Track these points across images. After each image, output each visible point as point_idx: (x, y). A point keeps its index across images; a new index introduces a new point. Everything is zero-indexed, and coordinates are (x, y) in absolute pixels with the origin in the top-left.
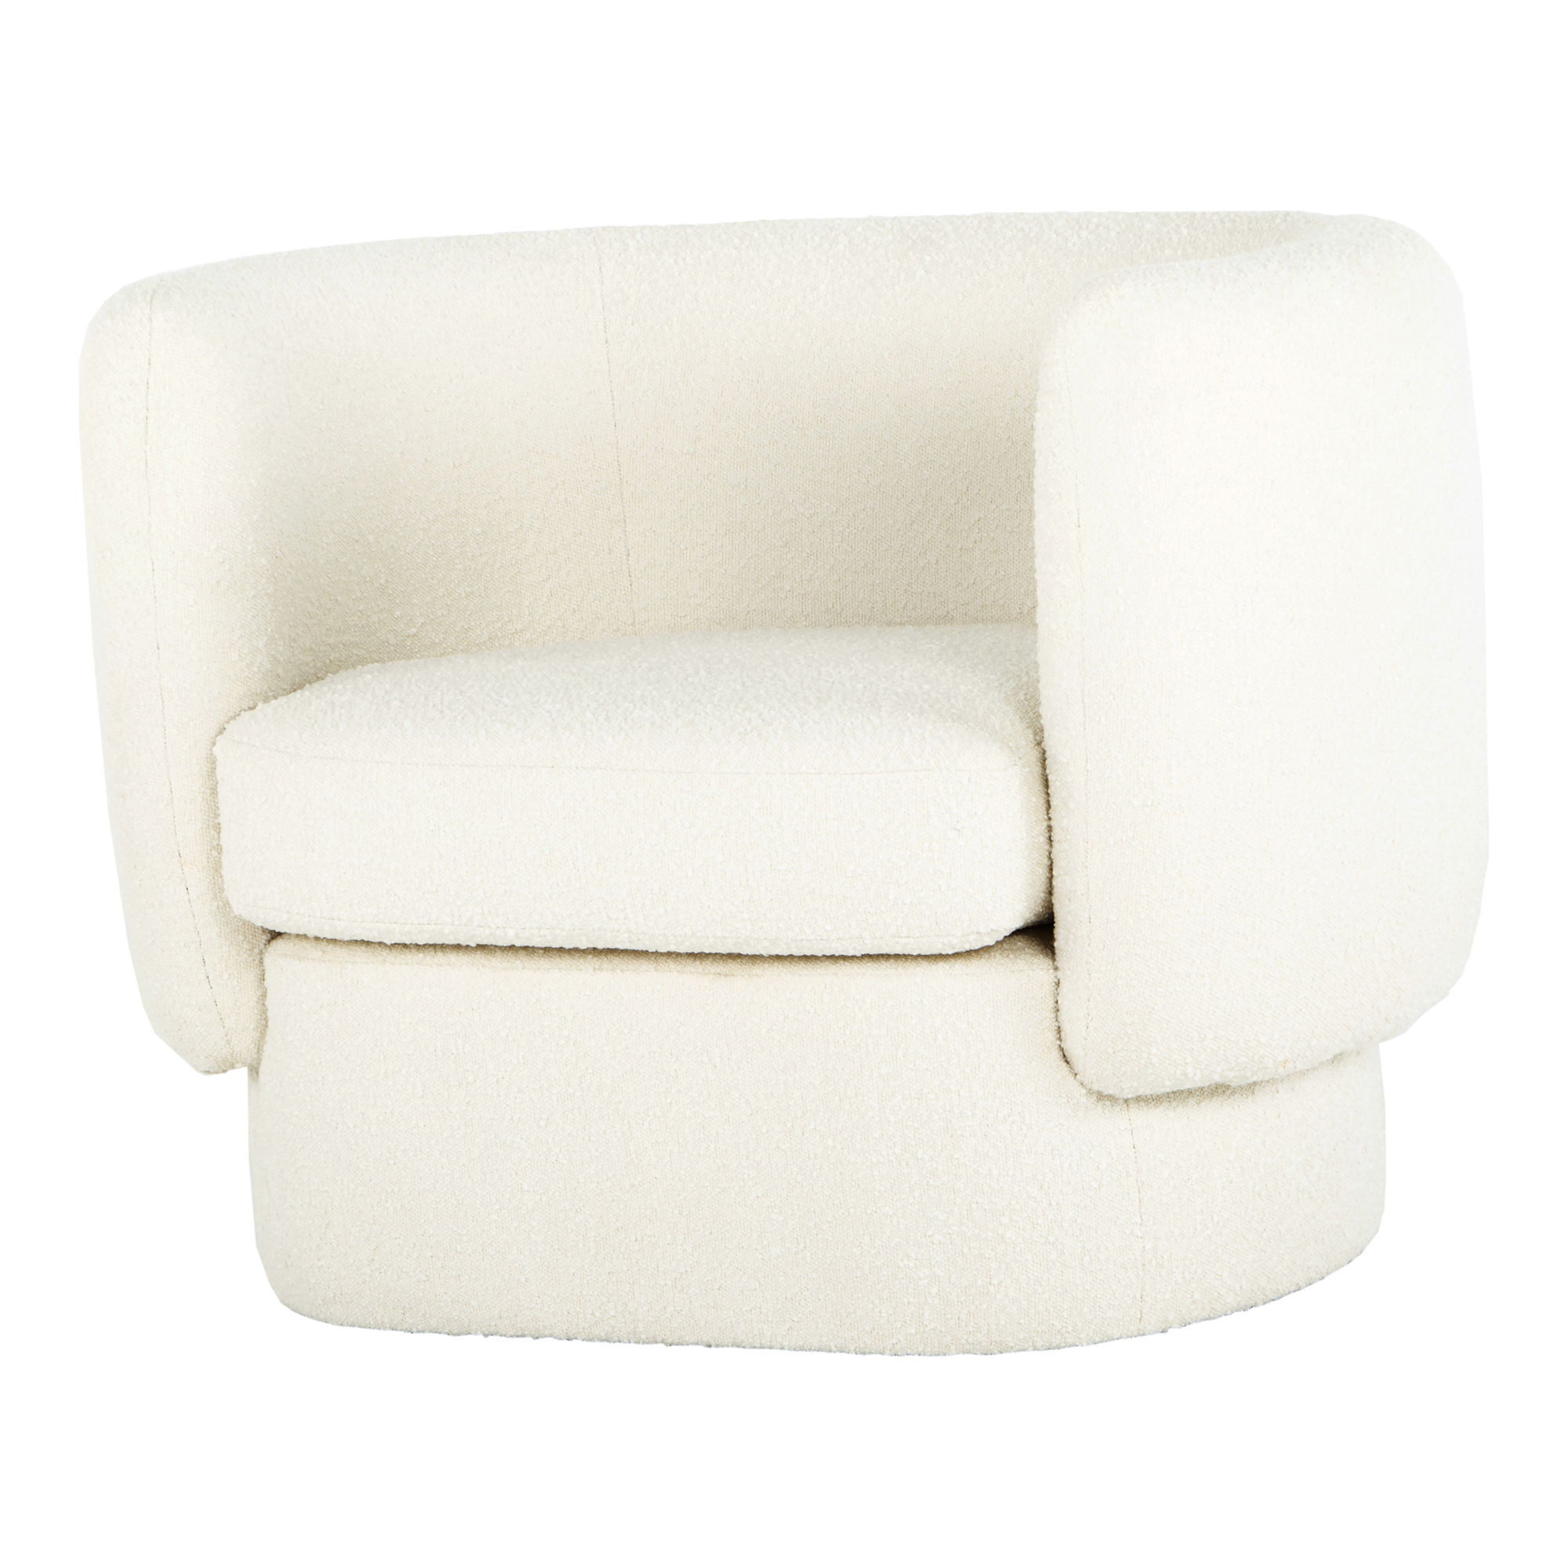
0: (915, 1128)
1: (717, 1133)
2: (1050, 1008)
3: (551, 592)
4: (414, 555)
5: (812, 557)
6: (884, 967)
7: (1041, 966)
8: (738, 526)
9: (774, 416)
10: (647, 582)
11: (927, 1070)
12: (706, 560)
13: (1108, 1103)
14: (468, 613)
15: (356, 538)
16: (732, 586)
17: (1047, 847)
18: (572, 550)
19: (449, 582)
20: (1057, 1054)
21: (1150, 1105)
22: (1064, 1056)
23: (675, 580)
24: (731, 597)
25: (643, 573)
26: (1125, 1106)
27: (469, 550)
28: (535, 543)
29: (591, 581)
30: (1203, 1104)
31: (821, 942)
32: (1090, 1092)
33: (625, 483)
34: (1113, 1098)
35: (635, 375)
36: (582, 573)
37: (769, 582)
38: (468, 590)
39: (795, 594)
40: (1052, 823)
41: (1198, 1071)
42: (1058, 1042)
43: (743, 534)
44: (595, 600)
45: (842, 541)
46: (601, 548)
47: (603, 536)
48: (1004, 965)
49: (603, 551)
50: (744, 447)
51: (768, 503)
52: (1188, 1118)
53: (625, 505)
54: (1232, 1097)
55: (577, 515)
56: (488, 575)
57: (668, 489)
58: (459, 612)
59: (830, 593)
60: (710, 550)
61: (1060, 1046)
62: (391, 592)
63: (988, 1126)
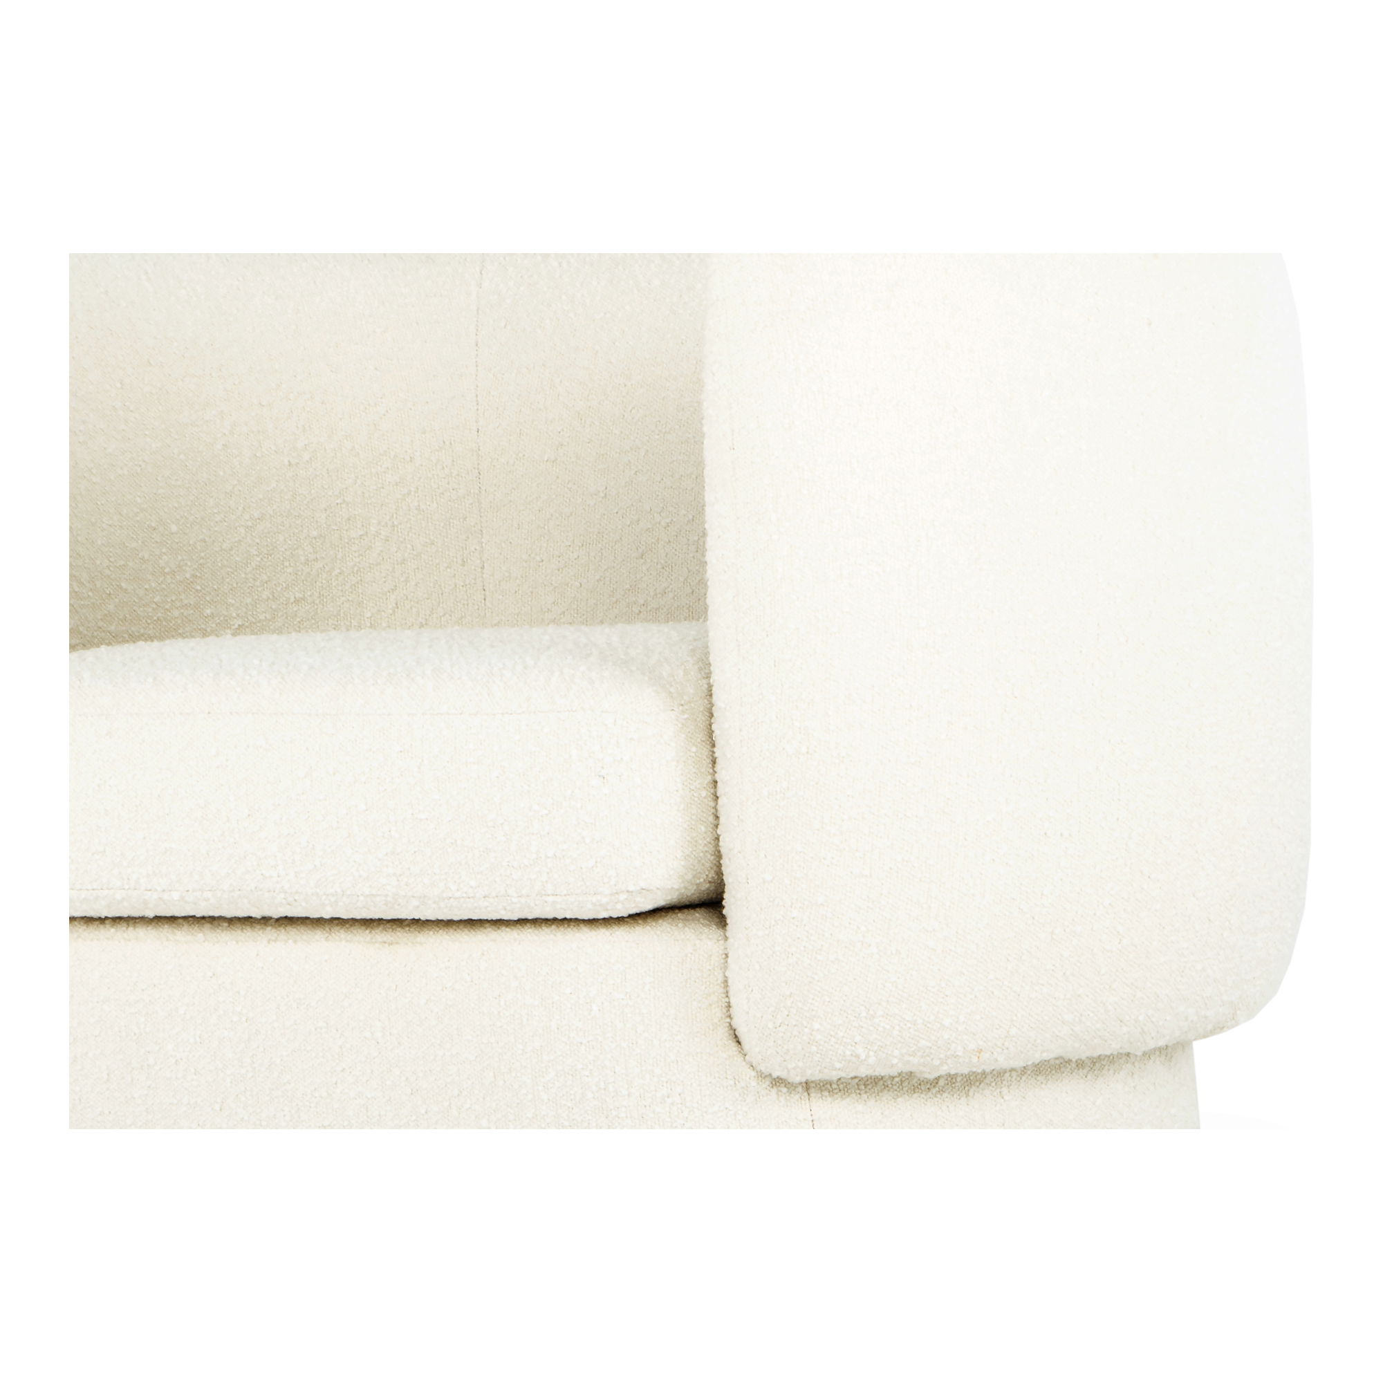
0: (569, 1107)
1: (380, 1115)
2: (719, 982)
3: (397, 604)
4: (232, 552)
5: (667, 569)
6: (546, 933)
7: (710, 936)
8: (595, 537)
9: (639, 420)
10: (501, 597)
11: (581, 1043)
12: (562, 573)
13: (785, 1090)
14: (298, 619)
15: (153, 525)
16: (587, 600)
17: (712, 804)
18: (422, 561)
19: (275, 585)
20: (723, 1032)
21: (836, 1096)
22: (736, 1036)
23: (530, 594)
24: (585, 613)
25: (498, 586)
26: (806, 1094)
27: (302, 553)
28: (381, 551)
29: (442, 594)
30: (900, 1100)
31: (468, 900)
32: (762, 1076)
33: (483, 492)
34: (792, 1085)
35: (503, 379)
36: (432, 585)
37: (624, 596)
38: (298, 595)
39: (649, 608)
40: (717, 777)
41: (871, 1053)
42: (728, 1020)
43: (600, 545)
44: (444, 615)
45: (697, 551)
46: (455, 559)
47: (457, 547)
48: (669, 933)
49: (457, 562)
50: (607, 454)
51: (626, 512)
52: (882, 1114)
53: (482, 515)
54: (939, 1096)
55: (430, 524)
56: (324, 581)
57: (526, 498)
58: (287, 618)
59: (683, 607)
60: (566, 562)
61: (730, 1025)
62: (199, 588)
63: (645, 1106)
